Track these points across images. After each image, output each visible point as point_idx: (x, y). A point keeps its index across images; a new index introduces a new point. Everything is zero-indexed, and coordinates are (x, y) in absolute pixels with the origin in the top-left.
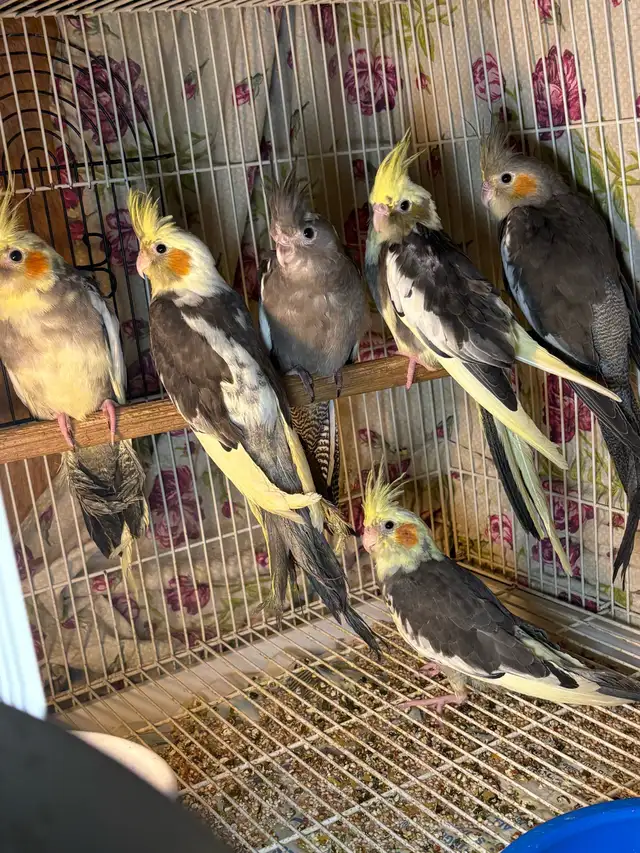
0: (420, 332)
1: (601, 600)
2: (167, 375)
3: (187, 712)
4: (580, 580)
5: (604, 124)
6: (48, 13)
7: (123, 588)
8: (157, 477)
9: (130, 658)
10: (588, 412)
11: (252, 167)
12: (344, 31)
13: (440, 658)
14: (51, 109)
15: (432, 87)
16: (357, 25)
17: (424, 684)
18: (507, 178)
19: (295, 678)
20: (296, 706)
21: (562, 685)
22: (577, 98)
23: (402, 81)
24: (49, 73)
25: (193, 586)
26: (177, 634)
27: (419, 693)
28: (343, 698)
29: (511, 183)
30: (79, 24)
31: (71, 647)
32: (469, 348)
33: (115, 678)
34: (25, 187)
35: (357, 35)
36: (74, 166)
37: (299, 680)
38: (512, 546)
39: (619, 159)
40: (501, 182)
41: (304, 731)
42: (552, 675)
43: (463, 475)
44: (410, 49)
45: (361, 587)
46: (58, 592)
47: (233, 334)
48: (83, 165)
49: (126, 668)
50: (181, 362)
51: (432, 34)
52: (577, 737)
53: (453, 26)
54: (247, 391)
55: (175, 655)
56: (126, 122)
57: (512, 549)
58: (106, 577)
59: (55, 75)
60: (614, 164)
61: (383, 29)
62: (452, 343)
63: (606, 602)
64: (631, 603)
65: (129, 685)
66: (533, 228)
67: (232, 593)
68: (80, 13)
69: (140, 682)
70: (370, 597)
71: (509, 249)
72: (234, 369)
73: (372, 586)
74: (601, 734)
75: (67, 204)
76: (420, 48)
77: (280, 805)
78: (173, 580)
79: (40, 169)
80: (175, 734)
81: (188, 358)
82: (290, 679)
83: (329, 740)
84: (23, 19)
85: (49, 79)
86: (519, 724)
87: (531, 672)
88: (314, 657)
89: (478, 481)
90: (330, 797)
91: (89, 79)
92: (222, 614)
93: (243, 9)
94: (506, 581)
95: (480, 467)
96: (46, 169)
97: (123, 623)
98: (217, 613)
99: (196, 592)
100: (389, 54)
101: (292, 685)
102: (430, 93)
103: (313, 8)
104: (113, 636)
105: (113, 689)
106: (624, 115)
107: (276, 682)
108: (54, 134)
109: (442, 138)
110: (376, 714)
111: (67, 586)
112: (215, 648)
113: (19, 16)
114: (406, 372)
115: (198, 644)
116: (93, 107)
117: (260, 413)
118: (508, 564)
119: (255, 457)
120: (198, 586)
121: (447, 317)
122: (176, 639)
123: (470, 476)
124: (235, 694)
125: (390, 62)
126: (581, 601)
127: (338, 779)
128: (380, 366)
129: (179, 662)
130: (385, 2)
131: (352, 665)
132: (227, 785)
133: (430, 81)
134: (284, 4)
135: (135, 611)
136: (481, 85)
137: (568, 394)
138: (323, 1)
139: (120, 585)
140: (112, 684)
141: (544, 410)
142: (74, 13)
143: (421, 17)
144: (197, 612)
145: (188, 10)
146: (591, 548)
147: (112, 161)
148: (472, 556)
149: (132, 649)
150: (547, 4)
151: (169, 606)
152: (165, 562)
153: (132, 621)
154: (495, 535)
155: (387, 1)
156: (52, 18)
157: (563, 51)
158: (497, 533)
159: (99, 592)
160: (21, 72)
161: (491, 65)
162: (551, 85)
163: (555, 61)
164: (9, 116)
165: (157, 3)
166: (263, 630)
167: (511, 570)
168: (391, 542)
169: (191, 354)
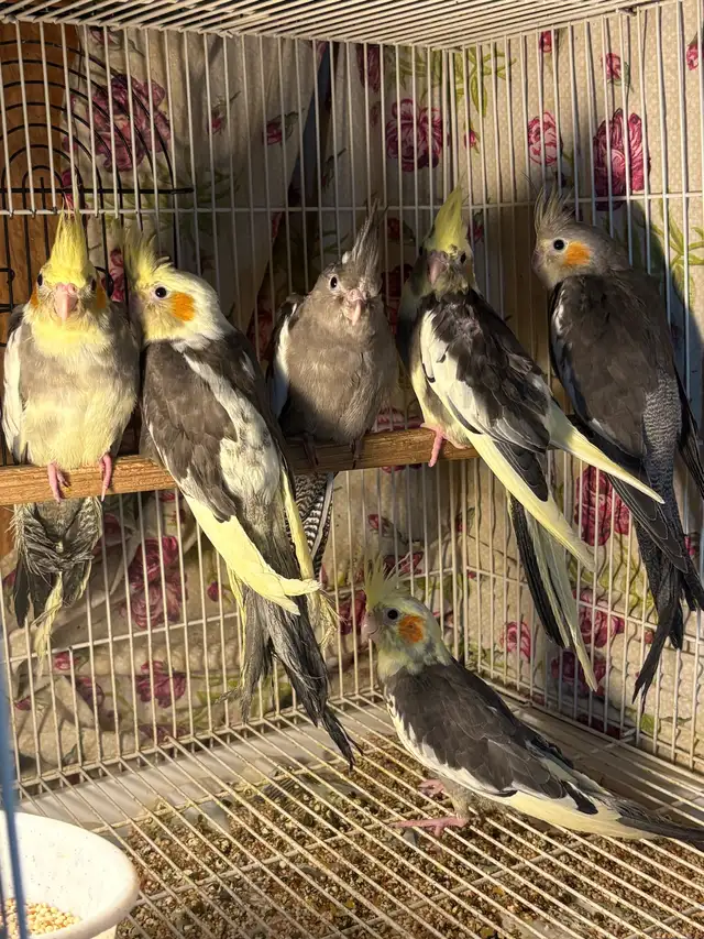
0: (450, 401)
1: (625, 725)
3: (150, 814)
4: (603, 702)
5: (669, 196)
6: (69, 20)
7: (90, 670)
8: (140, 546)
9: (89, 748)
10: (626, 513)
11: (277, 213)
12: (391, 78)
13: (445, 771)
14: (62, 127)
15: (480, 146)
16: (405, 73)
17: (421, 803)
18: (559, 245)
19: (277, 786)
20: (275, 819)
21: (580, 809)
22: (642, 166)
23: (450, 138)
24: (64, 87)
25: (168, 675)
26: (146, 729)
27: (415, 813)
28: (328, 813)
29: (564, 251)
30: (102, 37)
31: (24, 731)
32: (502, 426)
33: (70, 771)
34: (25, 208)
35: (403, 83)
36: (83, 191)
37: (281, 789)
38: (529, 657)
39: (682, 235)
40: (552, 248)
41: (282, 846)
42: (568, 797)
43: (481, 575)
44: (460, 103)
45: (356, 692)
46: (15, 666)
47: (239, 384)
48: (91, 191)
49: (84, 759)
51: (486, 88)
52: (592, 874)
53: (510, 80)
54: (249, 450)
55: (140, 751)
56: (143, 149)
57: (529, 662)
58: (71, 654)
59: (70, 90)
60: (677, 241)
61: (432, 78)
62: (483, 419)
63: (631, 728)
64: (659, 731)
65: (86, 780)
67: (211, 686)
68: (104, 24)
69: (99, 777)
70: (368, 704)
71: (561, 322)
73: (369, 691)
74: (621, 873)
76: (472, 103)
77: (248, 926)
78: (147, 666)
79: (43, 191)
80: (133, 840)
81: (185, 408)
82: (271, 787)
83: (310, 857)
84: (41, 24)
85: (62, 93)
86: (527, 854)
87: (547, 793)
88: (299, 764)
89: (497, 583)
90: (305, 922)
91: (107, 98)
92: (199, 709)
93: (283, 39)
94: (519, 698)
95: (501, 568)
96: (50, 191)
97: (85, 708)
98: (193, 708)
99: (171, 680)
100: (437, 106)
101: (272, 793)
102: (478, 152)
103: (359, 46)
104: (72, 722)
105: (67, 783)
106: (692, 188)
107: (255, 789)
108: (62, 153)
109: (488, 202)
110: (365, 833)
111: (26, 660)
112: (187, 746)
113: (37, 20)
115: (167, 740)
116: (109, 131)
117: (260, 478)
118: (524, 679)
120: (174, 674)
121: (480, 389)
122: (143, 733)
123: (488, 577)
124: (206, 799)
125: (437, 115)
126: (603, 726)
127: (317, 903)
128: (403, 437)
129: (144, 759)
130: (438, 49)
131: (342, 776)
132: (188, 901)
133: (479, 139)
134: (328, 40)
135: (100, 697)
136: (535, 146)
137: (605, 491)
138: (372, 41)
139: (86, 665)
140: (67, 777)
141: (577, 508)
142: (97, 24)
143: (475, 69)
144: (170, 704)
145: (223, 34)
146: (618, 666)
147: (125, 190)
148: (484, 668)
149: (92, 740)
150: (615, 62)
151: (139, 696)
152: (140, 643)
153: (95, 707)
154: (511, 645)
155: (440, 48)
156: (73, 26)
157: (630, 113)
158: (513, 644)
159: (61, 672)
160: (34, 82)
161: (548, 125)
162: (614, 151)
163: (620, 124)
164: (15, 129)
165: (189, 20)
166: (243, 730)
167: (526, 686)
168: (392, 633)
169: (189, 403)
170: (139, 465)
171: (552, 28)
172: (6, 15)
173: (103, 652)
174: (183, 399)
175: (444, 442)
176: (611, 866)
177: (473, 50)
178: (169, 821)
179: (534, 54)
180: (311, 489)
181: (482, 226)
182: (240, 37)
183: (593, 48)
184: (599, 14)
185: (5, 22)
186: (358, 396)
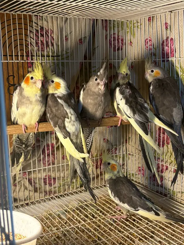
0: (123, 110)
1: (168, 193)
2: (50, 114)
3: (46, 213)
4: (163, 187)
5: (180, 59)
6: (30, 13)
7: (32, 177)
8: (45, 146)
9: (31, 197)
10: (169, 139)
11: (81, 62)
12: (110, 28)
13: (121, 204)
14: (27, 40)
15: (133, 45)
16: (114, 27)
17: (115, 212)
18: (152, 71)
20: (78, 215)
21: (155, 215)
22: (173, 51)
23: (125, 43)
24: (28, 30)
25: (51, 178)
26: (46, 192)
27: (113, 215)
28: (91, 214)
29: (153, 73)
30: (38, 17)
31: (15, 192)
32: (137, 116)
33: (26, 202)
34: (18, 60)
35: (114, 29)
36: (32, 56)
37: (80, 208)
38: (144, 176)
40: (151, 72)
41: (79, 222)
42: (153, 212)
43: (132, 154)
44: (128, 34)
45: (99, 184)
46: (13, 175)
48: (34, 56)
49: (30, 199)
52: (158, 231)
53: (141, 29)
54: (72, 122)
55: (44, 197)
56: (48, 45)
57: (144, 177)
58: (27, 172)
59: (29, 31)
60: (182, 70)
61: (121, 28)
62: (132, 115)
63: (170, 194)
64: (177, 195)
65: (30, 205)
67: (62, 181)
68: (38, 14)
69: (34, 204)
70: (102, 187)
71: (152, 90)
72: (69, 115)
73: (103, 184)
74: (166, 231)
75: (28, 67)
77: (70, 242)
78: (46, 176)
79: (22, 56)
80: (42, 220)
81: (57, 110)
82: (77, 207)
83: (86, 225)
84: (22, 14)
85: (27, 32)
86: (142, 225)
87: (147, 210)
88: (84, 202)
89: (136, 157)
90: (85, 241)
91: (38, 33)
93: (83, 18)
94: (141, 186)
95: (137, 153)
96: (24, 56)
97: (30, 186)
98: (58, 187)
99: (52, 180)
100: (122, 35)
101: (77, 209)
102: (132, 47)
103: (103, 20)
104: (27, 190)
105: (26, 205)
107: (73, 208)
108: (27, 47)
109: (135, 59)
110: (101, 219)
112: (56, 197)
114: (119, 121)
115: (51, 195)
116: (39, 41)
117: (74, 129)
118: (143, 181)
119: (72, 141)
120: (53, 178)
121: (131, 107)
123: (134, 155)
124: (61, 210)
125: (122, 37)
126: (162, 193)
127: (88, 237)
128: (112, 119)
129: (45, 199)
132: (55, 235)
133: (133, 44)
134: (94, 18)
135: (34, 184)
136: (147, 46)
137: (164, 133)
138: (106, 19)
139: (31, 175)
141: (157, 137)
142: (36, 14)
143: (132, 26)
144: (52, 186)
145: (68, 17)
146: (166, 178)
147: (43, 56)
148: (132, 178)
149: (32, 194)
150: (167, 25)
151: (44, 183)
152: (45, 170)
153: (33, 186)
155: (123, 21)
156: (30, 15)
157: (171, 38)
158: (140, 172)
159: (25, 177)
160: (20, 29)
161: (150, 40)
162: (166, 47)
163: (168, 40)
164: (15, 40)
165: (59, 14)
166: (70, 193)
167: (143, 183)
168: (109, 169)
169: (58, 109)
170: (45, 125)
171: (151, 16)
172: (14, 12)
173: (35, 172)
174: (57, 108)
175: (122, 120)
176: (163, 229)
177: (131, 21)
179: (147, 22)
180: (88, 132)
181: (133, 66)
182: (72, 18)
183: (162, 21)
184: (163, 13)
185: (14, 14)
186: (100, 108)
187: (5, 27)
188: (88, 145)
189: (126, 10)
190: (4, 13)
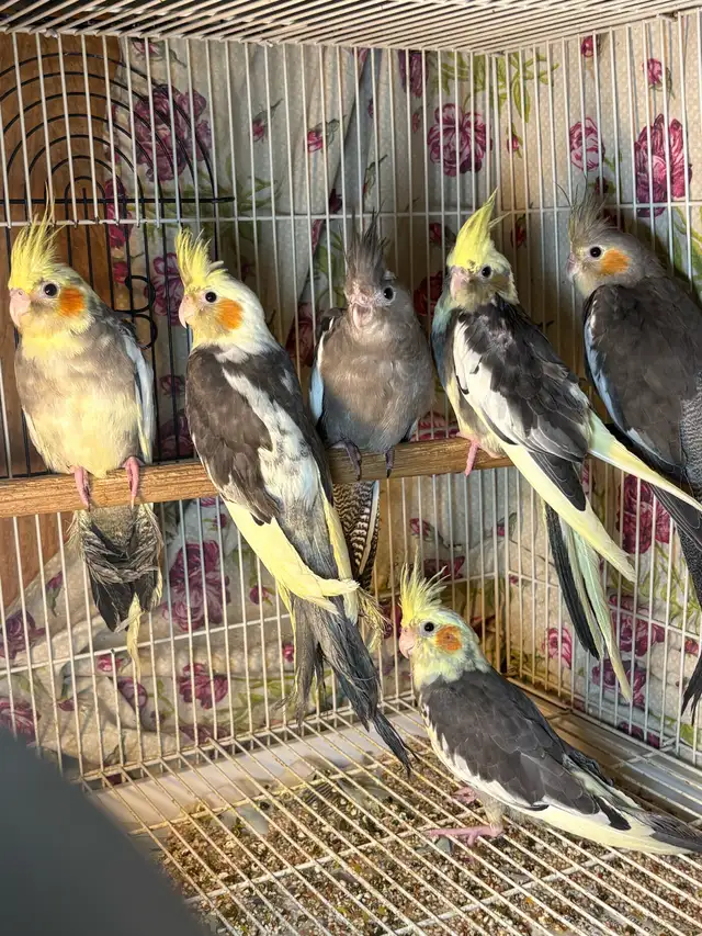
0: (484, 414)
1: (665, 735)
2: (201, 435)
3: (187, 817)
4: (643, 710)
6: (112, 32)
7: (132, 672)
8: (181, 550)
9: (131, 750)
10: (668, 520)
11: (318, 220)
12: (432, 84)
13: (476, 782)
14: (105, 138)
15: (523, 150)
16: (447, 77)
17: (456, 811)
18: (596, 252)
19: (313, 790)
20: (311, 823)
21: (612, 825)
22: (682, 173)
24: (106, 98)
25: (209, 676)
26: (186, 729)
27: (449, 821)
28: (364, 819)
29: (601, 258)
30: (143, 48)
31: (67, 732)
32: (537, 436)
33: (112, 771)
34: (67, 219)
35: (446, 86)
36: (124, 201)
37: (317, 793)
38: (570, 664)
40: (589, 256)
41: (317, 852)
42: (601, 813)
43: (523, 580)
44: (503, 108)
45: (397, 696)
46: (58, 668)
47: (277, 396)
48: (133, 201)
49: (125, 761)
50: (217, 422)
51: (529, 93)
52: (624, 887)
53: (552, 85)
54: (287, 461)
55: (181, 752)
56: (184, 158)
57: (570, 668)
58: (113, 656)
59: (112, 100)
61: (475, 83)
62: (518, 429)
63: (670, 737)
64: (698, 741)
65: (127, 780)
66: (621, 309)
67: (251, 688)
68: (145, 36)
69: (139, 778)
70: (407, 708)
71: (594, 332)
72: (274, 436)
73: (409, 695)
75: (111, 242)
76: (514, 107)
77: (280, 931)
78: (188, 668)
79: (85, 201)
80: (171, 841)
81: (225, 418)
82: (308, 792)
83: (343, 864)
84: (83, 37)
85: (105, 104)
87: (579, 808)
88: (337, 769)
89: (539, 589)
91: (148, 108)
92: (239, 711)
93: (325, 48)
94: (560, 704)
95: (543, 573)
96: (92, 201)
97: (128, 709)
98: (233, 710)
99: (212, 682)
100: (480, 111)
101: (310, 799)
102: (520, 156)
103: (401, 53)
104: (115, 723)
105: (108, 783)
107: (291, 793)
108: (104, 165)
109: (530, 207)
110: (400, 840)
111: (69, 662)
112: (227, 748)
113: (79, 34)
114: (466, 456)
115: (208, 741)
116: (151, 140)
117: (298, 487)
118: (565, 685)
119: (289, 534)
120: (215, 676)
121: (515, 400)
122: (185, 735)
123: (530, 582)
124: (243, 802)
125: (480, 119)
126: (643, 734)
127: (348, 909)
128: (437, 447)
129: (185, 761)
130: (480, 54)
131: (378, 782)
132: (223, 904)
133: (522, 144)
134: (369, 46)
135: (143, 698)
136: (577, 151)
137: (646, 498)
138: (413, 47)
139: (129, 667)
140: (108, 778)
141: (619, 515)
142: (138, 35)
143: (518, 73)
144: (211, 707)
145: (264, 44)
146: (658, 675)
147: (165, 199)
148: (525, 673)
149: (134, 740)
150: (657, 68)
151: (182, 696)
152: (181, 647)
153: (137, 709)
154: (552, 651)
155: (482, 53)
156: (114, 38)
157: (671, 120)
158: (555, 650)
159: (104, 673)
160: (76, 94)
161: (591, 131)
162: (655, 157)
163: (661, 130)
164: (57, 140)
165: (229, 31)
166: (283, 733)
167: (567, 692)
169: (229, 414)
170: (174, 474)
171: (594, 33)
172: (48, 29)
173: (146, 654)
175: (479, 452)
176: (644, 879)
177: (516, 55)
178: (208, 822)
179: (576, 59)
180: (355, 499)
181: (524, 232)
182: (281, 46)
183: (635, 53)
184: (640, 20)
185: (47, 35)
186: (393, 405)
187: (16, 88)
188: (359, 550)
189: (491, 11)
190: (9, 31)
